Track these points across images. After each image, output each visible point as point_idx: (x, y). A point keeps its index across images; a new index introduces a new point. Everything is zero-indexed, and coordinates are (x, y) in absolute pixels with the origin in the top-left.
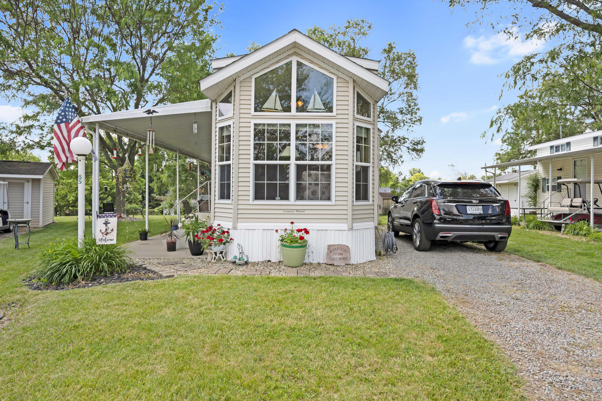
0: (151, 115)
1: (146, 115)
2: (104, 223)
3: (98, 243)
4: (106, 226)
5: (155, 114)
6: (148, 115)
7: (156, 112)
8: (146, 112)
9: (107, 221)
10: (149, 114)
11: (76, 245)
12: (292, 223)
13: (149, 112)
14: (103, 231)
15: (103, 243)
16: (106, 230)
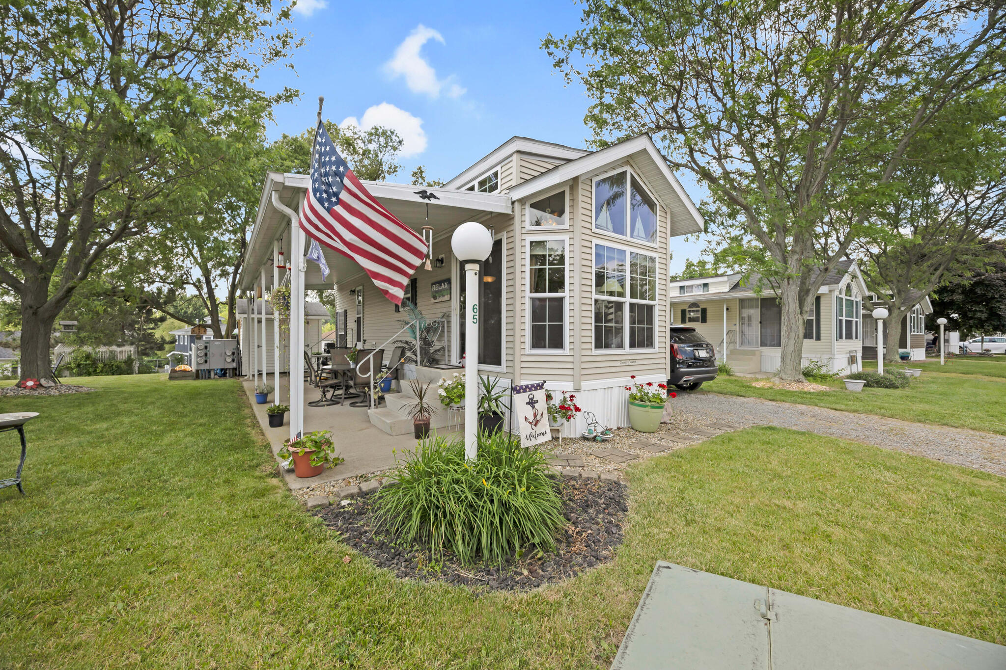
0: (426, 201)
1: (418, 199)
2: (528, 403)
3: (524, 443)
4: (533, 407)
5: (433, 201)
6: (421, 200)
7: (435, 197)
8: (419, 193)
9: (532, 399)
10: (424, 197)
11: (461, 454)
12: (633, 377)
13: (423, 194)
14: (531, 418)
15: (534, 442)
16: (535, 416)
